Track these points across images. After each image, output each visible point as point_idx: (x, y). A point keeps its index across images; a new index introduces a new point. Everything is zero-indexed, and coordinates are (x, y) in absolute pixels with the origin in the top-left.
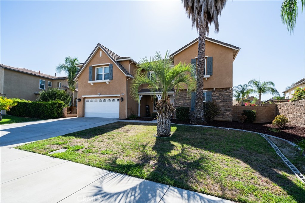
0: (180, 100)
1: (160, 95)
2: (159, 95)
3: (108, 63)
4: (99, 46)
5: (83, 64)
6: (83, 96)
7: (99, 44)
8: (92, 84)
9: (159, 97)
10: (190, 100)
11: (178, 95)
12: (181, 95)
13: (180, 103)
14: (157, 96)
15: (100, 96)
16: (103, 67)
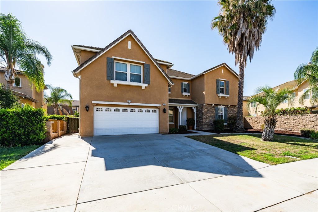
0: (207, 114)
1: (181, 107)
2: (179, 107)
3: (141, 61)
4: (130, 33)
5: (99, 51)
6: (93, 102)
7: (130, 31)
8: (115, 85)
9: (180, 109)
10: (215, 113)
11: (206, 109)
12: (208, 109)
13: (208, 115)
14: (178, 107)
15: (131, 104)
16: (129, 65)
